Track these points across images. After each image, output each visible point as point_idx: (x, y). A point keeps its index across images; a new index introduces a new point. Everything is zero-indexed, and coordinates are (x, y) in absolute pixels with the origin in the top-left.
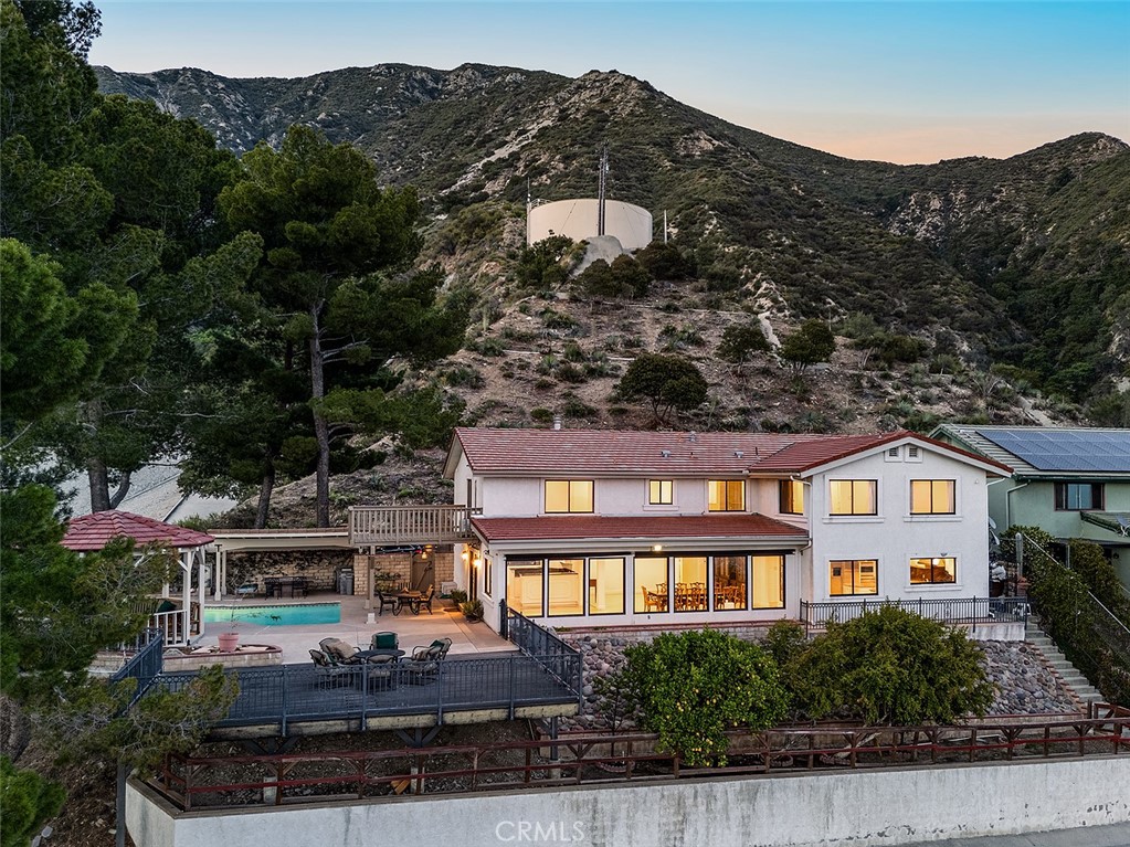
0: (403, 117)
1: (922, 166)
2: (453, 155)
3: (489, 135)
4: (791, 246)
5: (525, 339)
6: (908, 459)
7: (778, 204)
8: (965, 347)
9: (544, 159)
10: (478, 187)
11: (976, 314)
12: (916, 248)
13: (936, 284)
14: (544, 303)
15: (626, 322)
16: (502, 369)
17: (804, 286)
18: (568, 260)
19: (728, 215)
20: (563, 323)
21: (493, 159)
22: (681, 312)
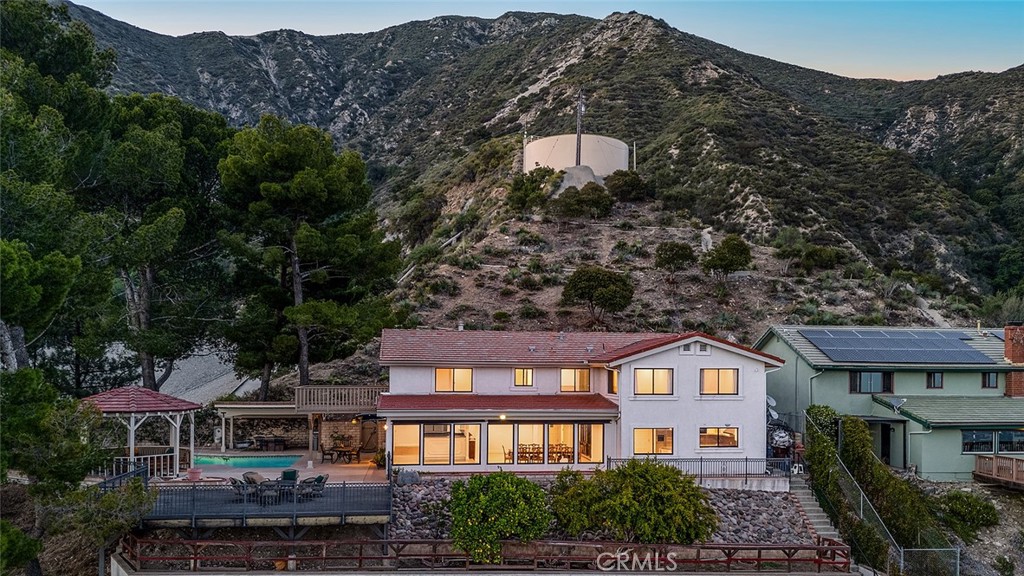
0: (454, 61)
1: (920, 82)
2: (494, 92)
3: (525, 74)
4: (781, 162)
5: (500, 255)
6: (698, 352)
7: (774, 124)
8: (942, 249)
9: (569, 92)
10: (513, 119)
11: (958, 218)
12: (902, 160)
13: (920, 192)
14: (521, 224)
15: (586, 239)
16: (476, 280)
17: (788, 198)
18: (549, 188)
19: (725, 137)
20: (534, 241)
21: (526, 94)
22: (635, 229)
